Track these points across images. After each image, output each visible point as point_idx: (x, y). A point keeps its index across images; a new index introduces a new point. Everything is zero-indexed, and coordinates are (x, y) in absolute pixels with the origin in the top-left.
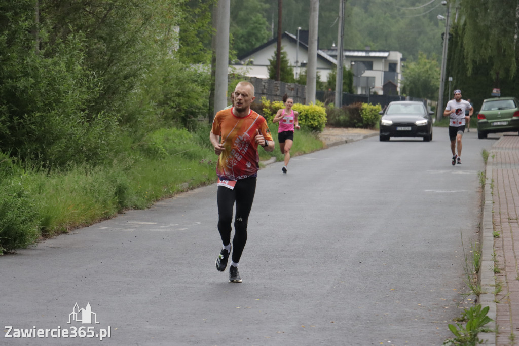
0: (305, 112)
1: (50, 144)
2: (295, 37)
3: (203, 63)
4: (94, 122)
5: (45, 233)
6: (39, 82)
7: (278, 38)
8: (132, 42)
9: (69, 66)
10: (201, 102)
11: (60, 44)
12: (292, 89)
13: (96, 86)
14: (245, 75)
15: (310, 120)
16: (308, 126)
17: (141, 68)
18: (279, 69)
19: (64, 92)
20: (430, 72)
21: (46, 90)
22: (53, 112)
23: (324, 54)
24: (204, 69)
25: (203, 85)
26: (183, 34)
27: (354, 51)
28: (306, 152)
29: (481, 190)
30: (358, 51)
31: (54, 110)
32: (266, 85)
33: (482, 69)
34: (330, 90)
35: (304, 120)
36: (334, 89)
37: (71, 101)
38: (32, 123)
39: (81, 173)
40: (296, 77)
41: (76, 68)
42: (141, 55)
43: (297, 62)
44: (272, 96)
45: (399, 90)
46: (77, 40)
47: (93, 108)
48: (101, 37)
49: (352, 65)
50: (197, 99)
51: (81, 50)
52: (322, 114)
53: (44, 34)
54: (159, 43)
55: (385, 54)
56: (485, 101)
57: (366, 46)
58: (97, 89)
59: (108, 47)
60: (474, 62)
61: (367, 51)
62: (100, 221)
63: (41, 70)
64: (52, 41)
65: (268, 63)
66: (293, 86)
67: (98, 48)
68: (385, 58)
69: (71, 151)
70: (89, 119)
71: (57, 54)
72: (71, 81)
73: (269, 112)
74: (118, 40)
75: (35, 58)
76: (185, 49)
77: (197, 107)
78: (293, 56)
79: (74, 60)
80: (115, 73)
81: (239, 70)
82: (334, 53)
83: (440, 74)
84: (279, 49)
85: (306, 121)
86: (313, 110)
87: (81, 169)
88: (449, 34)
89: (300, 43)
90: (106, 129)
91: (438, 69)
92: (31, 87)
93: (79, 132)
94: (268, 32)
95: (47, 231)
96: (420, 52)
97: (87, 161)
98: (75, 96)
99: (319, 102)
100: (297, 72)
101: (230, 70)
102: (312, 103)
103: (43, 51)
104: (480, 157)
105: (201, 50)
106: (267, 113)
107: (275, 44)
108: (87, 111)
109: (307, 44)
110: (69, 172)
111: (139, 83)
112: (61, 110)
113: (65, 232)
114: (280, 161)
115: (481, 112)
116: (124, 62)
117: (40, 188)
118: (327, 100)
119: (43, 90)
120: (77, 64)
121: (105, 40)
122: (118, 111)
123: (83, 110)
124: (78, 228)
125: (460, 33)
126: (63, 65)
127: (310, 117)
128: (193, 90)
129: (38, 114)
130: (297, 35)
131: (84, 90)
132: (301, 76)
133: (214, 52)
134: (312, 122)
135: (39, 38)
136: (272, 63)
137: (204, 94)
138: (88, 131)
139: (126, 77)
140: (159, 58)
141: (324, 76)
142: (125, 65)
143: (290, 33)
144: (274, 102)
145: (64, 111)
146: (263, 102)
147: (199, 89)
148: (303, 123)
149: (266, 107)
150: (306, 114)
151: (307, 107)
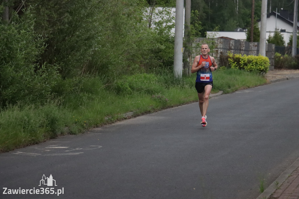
0: (256, 61)
12: (256, 46)
14: (214, 37)
15: (259, 66)
16: (258, 70)
18: (252, 33)
28: (250, 87)
35: (255, 66)
44: (237, 51)
52: (267, 61)
66: (256, 44)
73: (232, 61)
85: (256, 66)
86: (261, 59)
102: (260, 54)
106: (231, 61)
114: (226, 93)
127: (259, 64)
134: (260, 67)
144: (235, 55)
146: (229, 54)
148: (254, 68)
149: (230, 58)
150: (256, 62)
151: (257, 57)
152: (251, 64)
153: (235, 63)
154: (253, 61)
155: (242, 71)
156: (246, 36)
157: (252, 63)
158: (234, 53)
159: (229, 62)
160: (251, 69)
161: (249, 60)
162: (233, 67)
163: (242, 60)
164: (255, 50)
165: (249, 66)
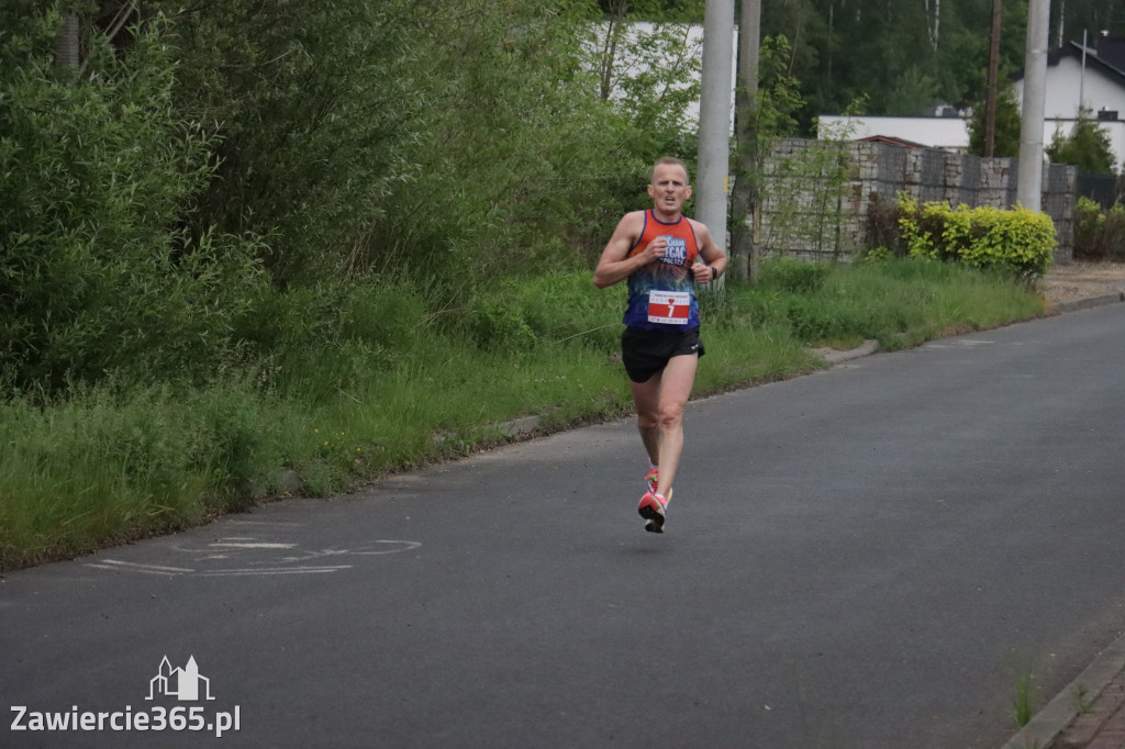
0: (1003, 227)
2: (1094, 53)
14: (846, 138)
15: (1014, 246)
16: (1010, 261)
28: (982, 325)
35: (999, 247)
44: (933, 189)
52: (1046, 231)
73: (913, 229)
85: (1004, 247)
86: (1023, 222)
102: (1020, 204)
106: (909, 230)
127: (1015, 240)
130: (1097, 49)
134: (1020, 252)
144: (926, 204)
146: (902, 203)
148: (999, 254)
149: (907, 216)
150: (1006, 231)
151: (1008, 214)
152: (986, 241)
153: (926, 237)
154: (991, 228)
155: (952, 265)
156: (969, 133)
157: (991, 237)
158: (922, 198)
159: (902, 232)
160: (985, 260)
161: (976, 223)
162: (915, 251)
163: (953, 223)
164: (1002, 189)
165: (979, 248)
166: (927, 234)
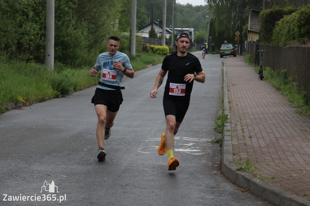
0: (162, 49)
1: (76, 59)
2: (157, 23)
3: (127, 32)
4: (91, 52)
5: (75, 90)
6: (72, 38)
7: (152, 23)
8: (103, 25)
9: (82, 33)
10: (126, 45)
11: (79, 25)
12: (157, 41)
13: (91, 40)
16: (163, 53)
17: (106, 34)
18: (152, 34)
19: (81, 42)
20: (203, 35)
21: (74, 41)
22: (77, 49)
23: (168, 29)
24: (127, 34)
25: (127, 39)
26: (120, 22)
27: (178, 28)
29: (222, 75)
30: (179, 28)
31: (77, 48)
32: (148, 39)
33: (221, 34)
34: (170, 41)
35: (161, 51)
36: (171, 41)
37: (83, 45)
38: (70, 53)
39: (86, 69)
40: (158, 36)
41: (84, 33)
42: (106, 29)
43: (158, 31)
44: (150, 43)
45: (193, 41)
46: (85, 24)
47: (90, 47)
48: (93, 23)
49: (177, 33)
50: (125, 44)
51: (86, 28)
53: (74, 22)
54: (112, 25)
55: (188, 29)
56: (222, 45)
57: (182, 26)
58: (92, 41)
59: (95, 26)
60: (218, 32)
61: (182, 28)
62: (93, 86)
63: (73, 34)
64: (76, 24)
65: (148, 32)
66: (157, 40)
67: (92, 27)
68: (188, 30)
69: (83, 62)
70: (89, 51)
71: (78, 29)
72: (83, 38)
74: (98, 24)
75: (71, 30)
76: (120, 27)
77: (125, 47)
78: (157, 30)
79: (84, 31)
80: (97, 35)
81: (139, 34)
82: (171, 28)
83: (207, 36)
84: (152, 27)
86: (164, 48)
87: (87, 68)
88: (210, 22)
89: (159, 25)
90: (95, 54)
91: (206, 34)
92: (69, 40)
93: (86, 55)
94: (148, 21)
95: (76, 89)
96: (200, 28)
97: (88, 65)
98: (84, 43)
99: (166, 45)
100: (159, 35)
101: (136, 34)
103: (73, 28)
104: (221, 64)
105: (126, 27)
107: (151, 26)
108: (88, 48)
109: (162, 25)
110: (82, 69)
111: (105, 39)
112: (79, 48)
113: (82, 90)
115: (221, 49)
116: (101, 32)
117: (73, 75)
118: (169, 45)
119: (73, 41)
120: (85, 32)
121: (94, 24)
122: (99, 48)
123: (87, 48)
124: (86, 88)
125: (214, 22)
126: (80, 33)
127: (163, 51)
128: (124, 41)
129: (72, 49)
130: (158, 22)
131: (87, 41)
132: (160, 36)
133: (131, 28)
135: (72, 23)
136: (150, 32)
137: (127, 42)
138: (89, 55)
139: (101, 37)
140: (112, 30)
141: (168, 36)
142: (101, 33)
143: (155, 21)
145: (80, 49)
146: (147, 45)
147: (126, 41)
149: (148, 47)
152: (159, 51)
154: (160, 49)
155: (155, 54)
156: (149, 35)
158: (150, 45)
159: (148, 49)
161: (158, 48)
162: (150, 52)
163: (155, 48)
164: (157, 43)
165: (158, 51)
166: (151, 50)
